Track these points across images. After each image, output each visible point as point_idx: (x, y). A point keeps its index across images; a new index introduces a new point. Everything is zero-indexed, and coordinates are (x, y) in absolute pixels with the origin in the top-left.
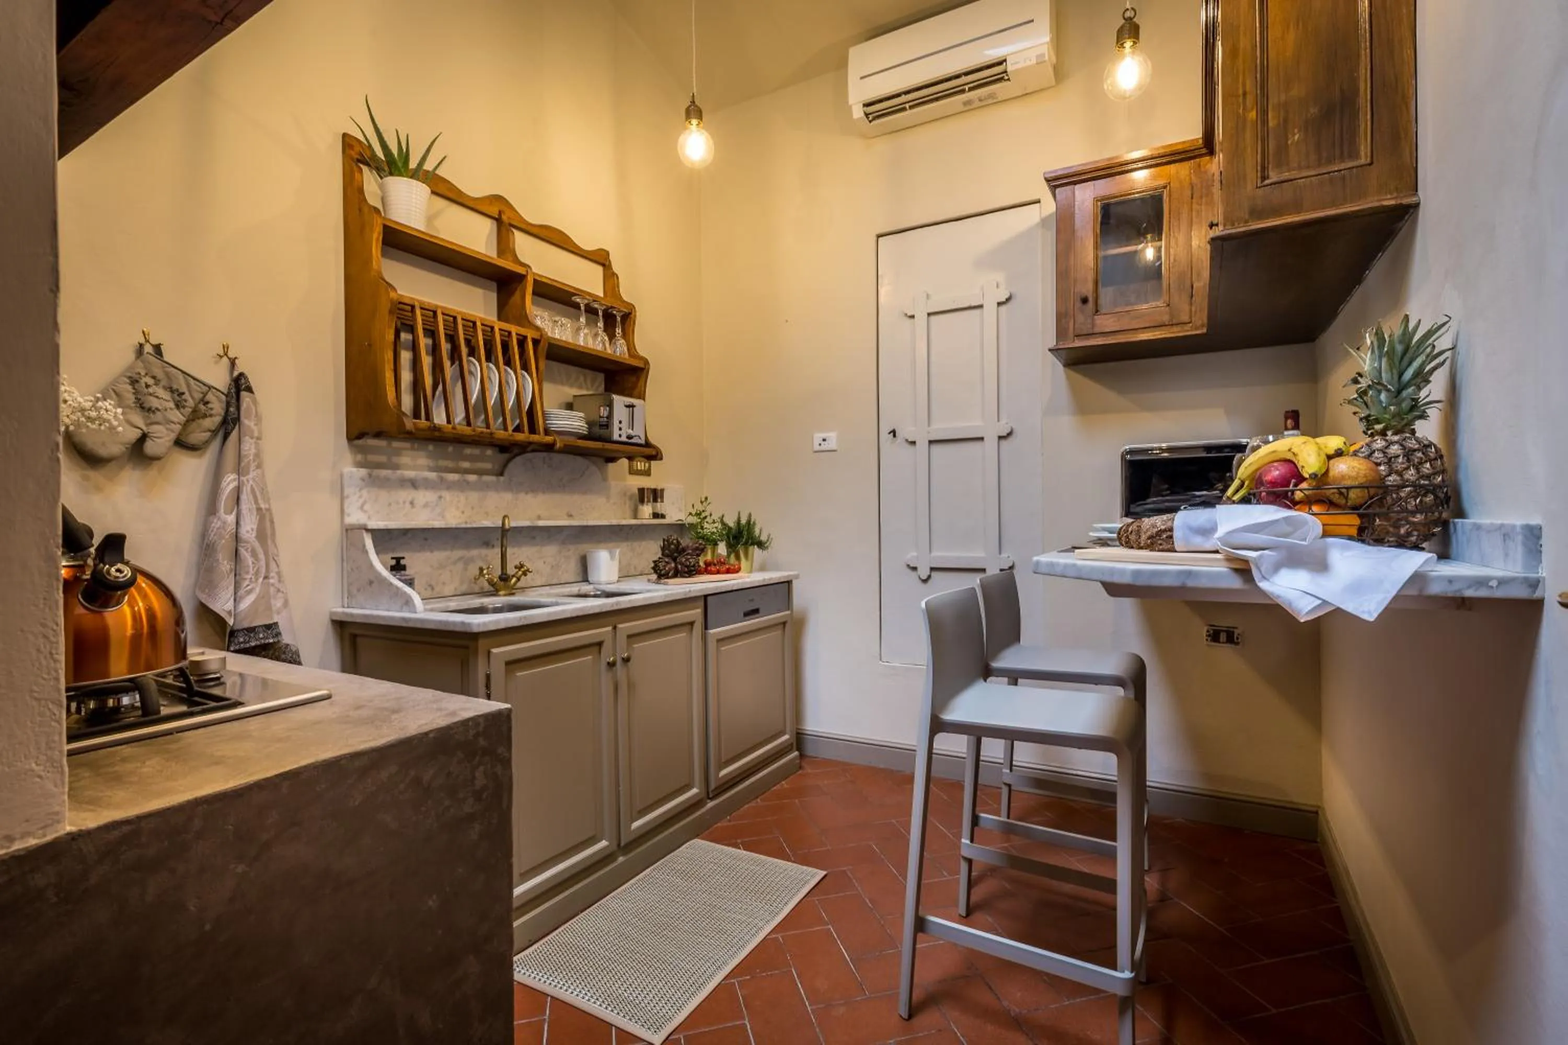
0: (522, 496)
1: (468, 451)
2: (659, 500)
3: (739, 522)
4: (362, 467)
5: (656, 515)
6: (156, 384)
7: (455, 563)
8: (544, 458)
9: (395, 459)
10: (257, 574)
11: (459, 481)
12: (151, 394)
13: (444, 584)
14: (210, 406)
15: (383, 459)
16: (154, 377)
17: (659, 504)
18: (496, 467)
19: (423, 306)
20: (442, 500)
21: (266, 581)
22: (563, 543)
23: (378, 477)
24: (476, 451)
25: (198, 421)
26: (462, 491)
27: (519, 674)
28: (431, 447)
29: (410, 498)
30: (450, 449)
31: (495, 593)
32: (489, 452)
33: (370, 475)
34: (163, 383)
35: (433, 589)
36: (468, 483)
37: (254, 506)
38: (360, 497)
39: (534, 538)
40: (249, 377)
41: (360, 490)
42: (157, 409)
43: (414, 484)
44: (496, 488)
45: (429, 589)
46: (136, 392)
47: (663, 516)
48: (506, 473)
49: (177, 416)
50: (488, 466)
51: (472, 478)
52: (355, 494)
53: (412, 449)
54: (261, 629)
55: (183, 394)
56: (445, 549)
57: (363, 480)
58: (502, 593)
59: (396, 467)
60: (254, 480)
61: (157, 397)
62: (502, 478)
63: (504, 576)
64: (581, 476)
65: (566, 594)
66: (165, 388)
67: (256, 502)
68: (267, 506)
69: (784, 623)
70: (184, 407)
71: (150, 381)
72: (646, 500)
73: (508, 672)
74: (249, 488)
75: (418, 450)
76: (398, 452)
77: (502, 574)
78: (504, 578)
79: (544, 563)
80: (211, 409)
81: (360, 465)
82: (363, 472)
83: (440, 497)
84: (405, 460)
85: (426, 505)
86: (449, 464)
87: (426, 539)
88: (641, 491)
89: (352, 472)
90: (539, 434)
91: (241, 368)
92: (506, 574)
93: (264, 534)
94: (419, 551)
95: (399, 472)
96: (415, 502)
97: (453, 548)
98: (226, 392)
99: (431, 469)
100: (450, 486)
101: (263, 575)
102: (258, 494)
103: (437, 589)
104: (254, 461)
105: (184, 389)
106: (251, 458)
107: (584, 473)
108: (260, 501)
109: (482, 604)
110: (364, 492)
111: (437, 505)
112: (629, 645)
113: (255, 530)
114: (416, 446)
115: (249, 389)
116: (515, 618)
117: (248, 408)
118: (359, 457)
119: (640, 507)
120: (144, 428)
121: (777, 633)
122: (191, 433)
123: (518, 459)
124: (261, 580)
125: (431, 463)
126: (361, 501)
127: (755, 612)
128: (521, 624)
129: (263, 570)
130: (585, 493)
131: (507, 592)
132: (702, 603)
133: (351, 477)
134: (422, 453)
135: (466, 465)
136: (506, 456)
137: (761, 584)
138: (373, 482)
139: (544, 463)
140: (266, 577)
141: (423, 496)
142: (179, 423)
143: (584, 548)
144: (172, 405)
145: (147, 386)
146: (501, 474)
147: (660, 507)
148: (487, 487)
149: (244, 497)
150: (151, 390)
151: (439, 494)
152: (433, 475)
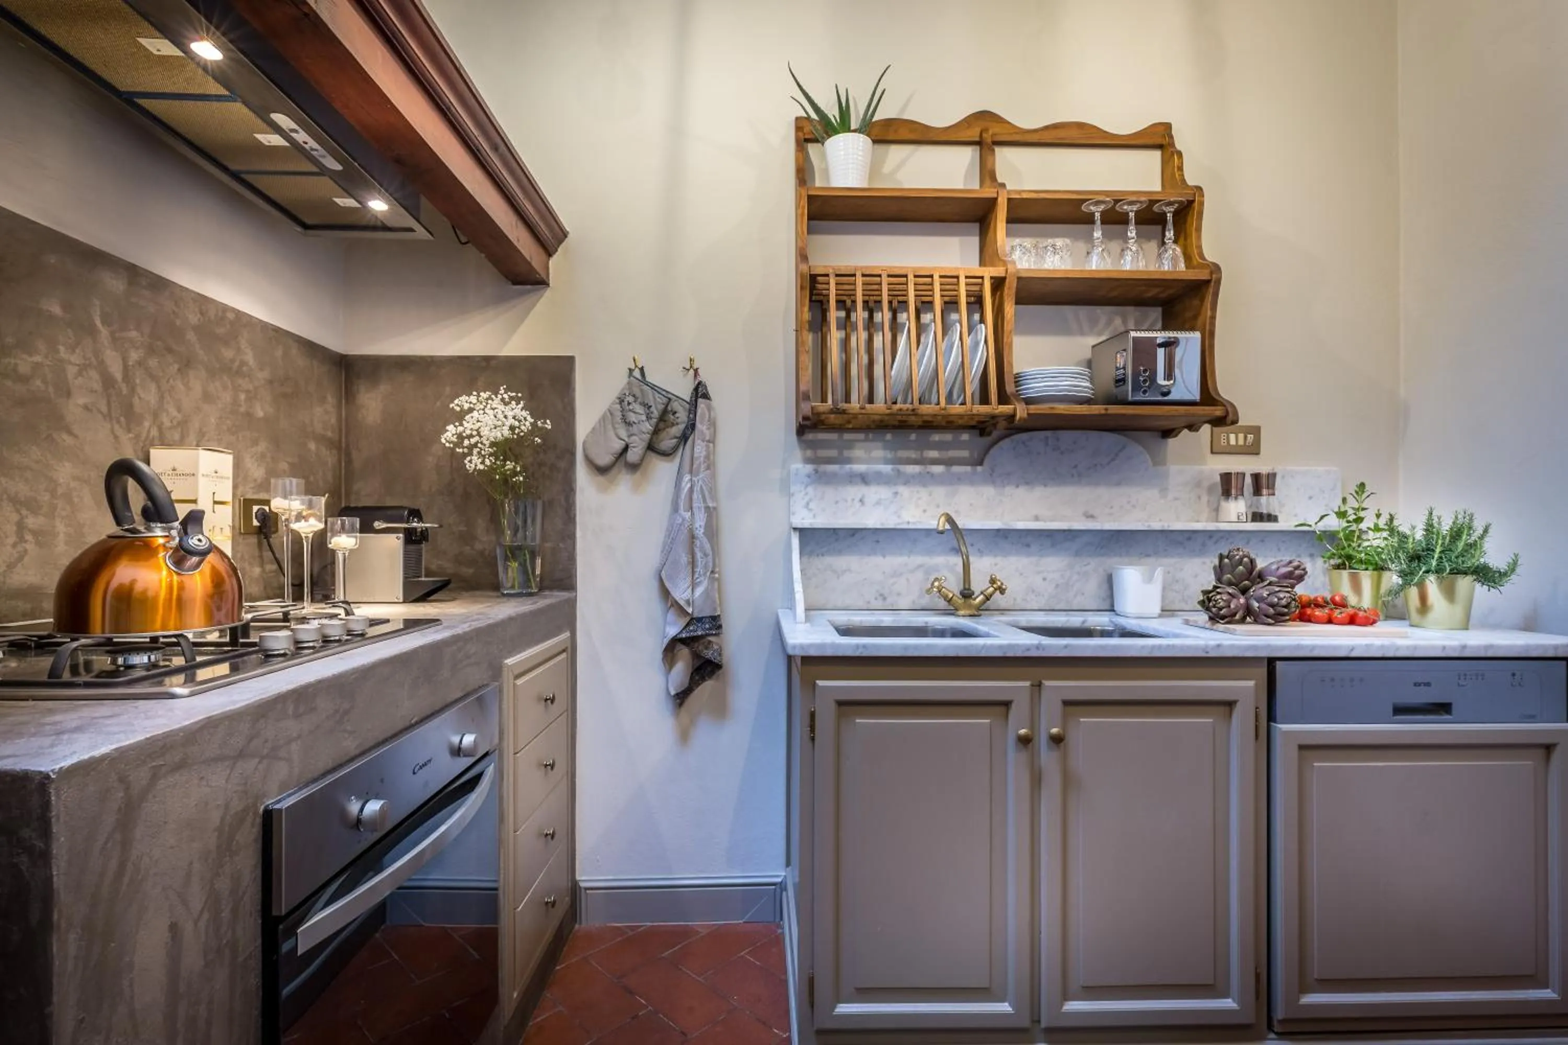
0: (1009, 490)
1: (936, 437)
2: (1265, 491)
3: (1429, 528)
4: (808, 463)
5: (1258, 517)
6: (635, 402)
7: (912, 571)
8: (1047, 438)
9: (846, 453)
10: (706, 566)
11: (920, 473)
12: (630, 410)
13: (899, 594)
14: (677, 415)
15: (833, 453)
16: (634, 396)
17: (1263, 499)
18: (976, 455)
19: (838, 273)
20: (899, 496)
21: (712, 575)
22: (1077, 554)
23: (825, 473)
24: (948, 437)
25: (667, 430)
26: (924, 485)
27: (858, 721)
28: (889, 437)
29: (859, 496)
30: (913, 437)
31: (952, 612)
32: (965, 437)
33: (816, 471)
34: (639, 400)
35: (885, 599)
36: (933, 475)
37: (703, 505)
38: (807, 494)
39: (1028, 546)
40: (708, 384)
41: (806, 486)
42: (634, 423)
43: (864, 479)
44: (970, 481)
45: (880, 599)
46: (623, 410)
47: (1272, 518)
48: (986, 462)
49: (648, 427)
50: (965, 454)
51: (938, 469)
52: (801, 491)
53: (866, 440)
54: (707, 620)
55: (651, 406)
56: (901, 555)
57: (809, 476)
58: (962, 612)
59: (849, 461)
60: (704, 481)
61: (635, 412)
62: (979, 468)
63: (966, 592)
64: (1113, 460)
65: (1024, 624)
66: (641, 404)
67: (705, 501)
68: (715, 505)
69: (1549, 748)
70: (651, 418)
71: (631, 399)
72: (1233, 492)
73: (840, 717)
74: (699, 489)
75: (872, 441)
76: (850, 445)
77: (965, 589)
78: (967, 594)
79: (1044, 579)
80: (678, 418)
81: (807, 461)
82: (809, 468)
83: (896, 493)
84: (858, 452)
85: (878, 503)
86: (913, 454)
87: (878, 542)
88: (1226, 478)
89: (800, 467)
90: (991, 404)
91: (703, 377)
92: (969, 589)
93: (712, 532)
94: (869, 555)
95: (848, 466)
96: (866, 500)
97: (911, 553)
98: (688, 401)
99: (887, 462)
100: (908, 481)
101: (710, 569)
102: (707, 494)
103: (889, 600)
104: (704, 462)
105: (651, 403)
106: (702, 459)
107: (1117, 455)
108: (708, 500)
109: (926, 623)
110: (810, 490)
111: (892, 502)
112: (1065, 718)
113: (703, 527)
114: (871, 435)
115: (706, 396)
116: (849, 646)
117: (703, 414)
118: (809, 453)
119: (1224, 504)
120: (626, 439)
121: (1525, 764)
122: (662, 441)
123: (1005, 443)
124: (708, 574)
125: (889, 455)
126: (807, 498)
127: (1442, 708)
128: (857, 654)
129: (711, 564)
130: (1118, 484)
131: (968, 612)
132: (1263, 671)
133: (796, 474)
134: (880, 444)
135: (934, 454)
136: (986, 440)
137: (1482, 654)
138: (820, 479)
139: (1047, 444)
140: (713, 572)
141: (874, 493)
142: (648, 433)
143: (1111, 562)
144: (644, 418)
145: (629, 404)
146: (981, 463)
147: (1266, 503)
148: (959, 480)
149: (695, 496)
150: (631, 407)
151: (894, 489)
152: (887, 468)
